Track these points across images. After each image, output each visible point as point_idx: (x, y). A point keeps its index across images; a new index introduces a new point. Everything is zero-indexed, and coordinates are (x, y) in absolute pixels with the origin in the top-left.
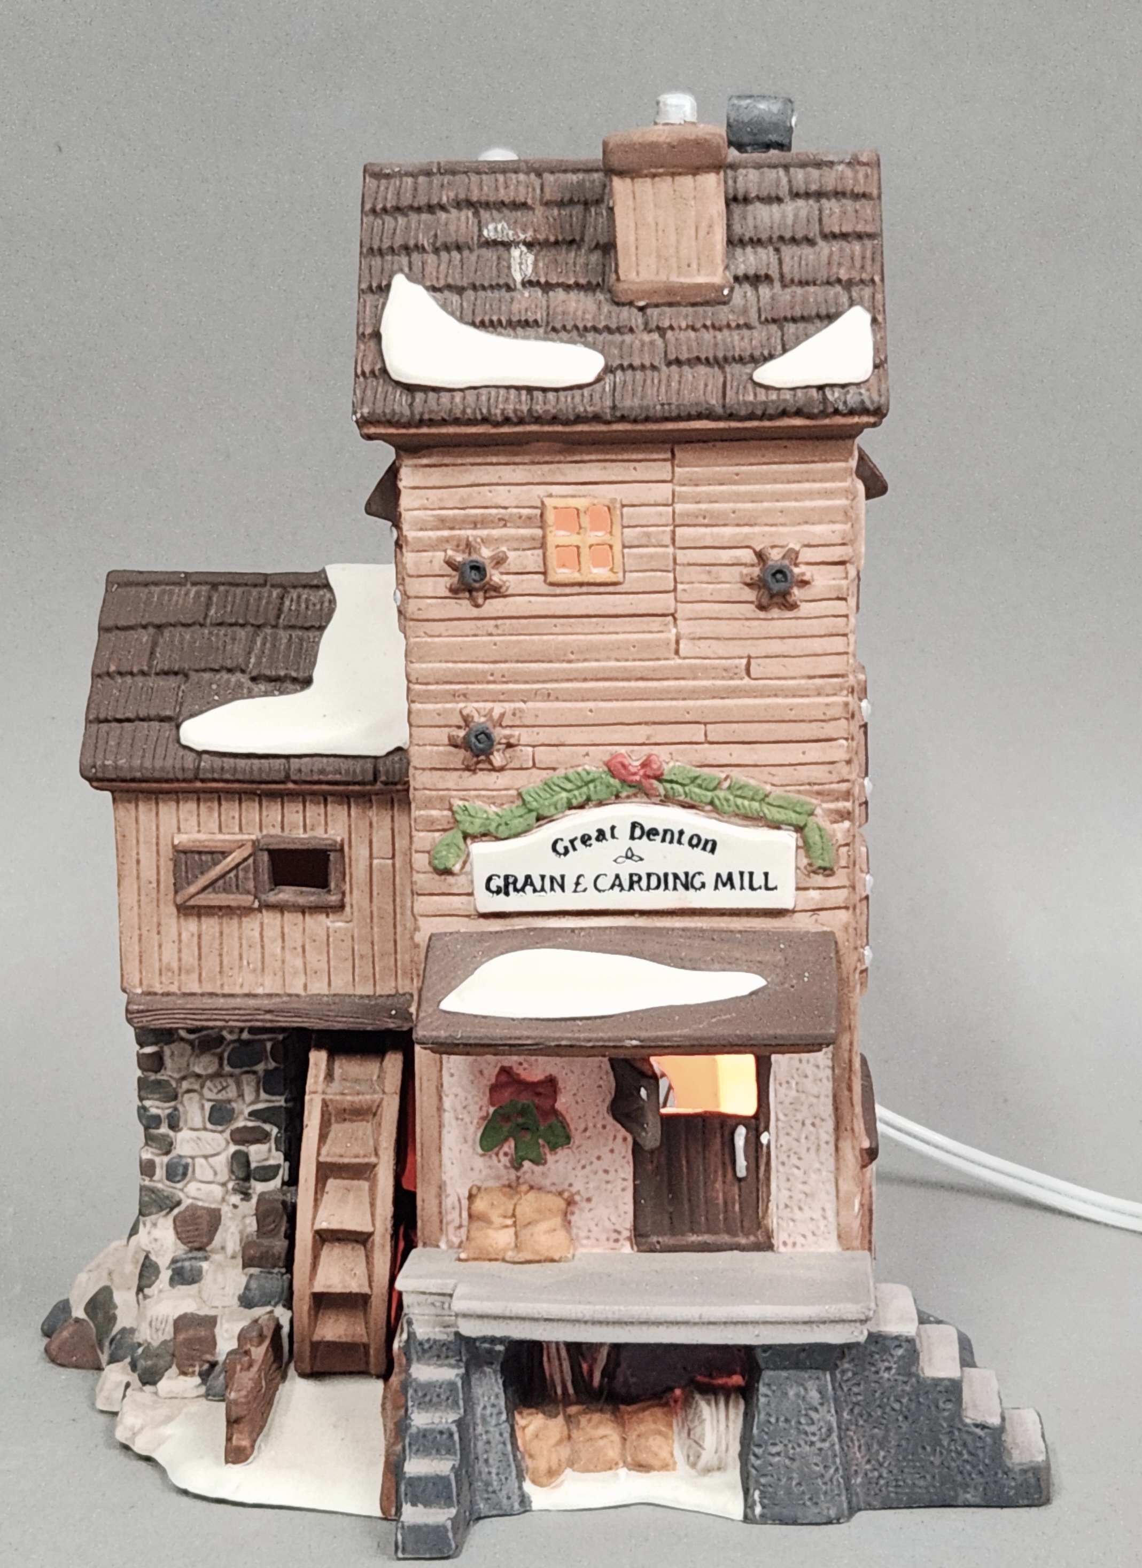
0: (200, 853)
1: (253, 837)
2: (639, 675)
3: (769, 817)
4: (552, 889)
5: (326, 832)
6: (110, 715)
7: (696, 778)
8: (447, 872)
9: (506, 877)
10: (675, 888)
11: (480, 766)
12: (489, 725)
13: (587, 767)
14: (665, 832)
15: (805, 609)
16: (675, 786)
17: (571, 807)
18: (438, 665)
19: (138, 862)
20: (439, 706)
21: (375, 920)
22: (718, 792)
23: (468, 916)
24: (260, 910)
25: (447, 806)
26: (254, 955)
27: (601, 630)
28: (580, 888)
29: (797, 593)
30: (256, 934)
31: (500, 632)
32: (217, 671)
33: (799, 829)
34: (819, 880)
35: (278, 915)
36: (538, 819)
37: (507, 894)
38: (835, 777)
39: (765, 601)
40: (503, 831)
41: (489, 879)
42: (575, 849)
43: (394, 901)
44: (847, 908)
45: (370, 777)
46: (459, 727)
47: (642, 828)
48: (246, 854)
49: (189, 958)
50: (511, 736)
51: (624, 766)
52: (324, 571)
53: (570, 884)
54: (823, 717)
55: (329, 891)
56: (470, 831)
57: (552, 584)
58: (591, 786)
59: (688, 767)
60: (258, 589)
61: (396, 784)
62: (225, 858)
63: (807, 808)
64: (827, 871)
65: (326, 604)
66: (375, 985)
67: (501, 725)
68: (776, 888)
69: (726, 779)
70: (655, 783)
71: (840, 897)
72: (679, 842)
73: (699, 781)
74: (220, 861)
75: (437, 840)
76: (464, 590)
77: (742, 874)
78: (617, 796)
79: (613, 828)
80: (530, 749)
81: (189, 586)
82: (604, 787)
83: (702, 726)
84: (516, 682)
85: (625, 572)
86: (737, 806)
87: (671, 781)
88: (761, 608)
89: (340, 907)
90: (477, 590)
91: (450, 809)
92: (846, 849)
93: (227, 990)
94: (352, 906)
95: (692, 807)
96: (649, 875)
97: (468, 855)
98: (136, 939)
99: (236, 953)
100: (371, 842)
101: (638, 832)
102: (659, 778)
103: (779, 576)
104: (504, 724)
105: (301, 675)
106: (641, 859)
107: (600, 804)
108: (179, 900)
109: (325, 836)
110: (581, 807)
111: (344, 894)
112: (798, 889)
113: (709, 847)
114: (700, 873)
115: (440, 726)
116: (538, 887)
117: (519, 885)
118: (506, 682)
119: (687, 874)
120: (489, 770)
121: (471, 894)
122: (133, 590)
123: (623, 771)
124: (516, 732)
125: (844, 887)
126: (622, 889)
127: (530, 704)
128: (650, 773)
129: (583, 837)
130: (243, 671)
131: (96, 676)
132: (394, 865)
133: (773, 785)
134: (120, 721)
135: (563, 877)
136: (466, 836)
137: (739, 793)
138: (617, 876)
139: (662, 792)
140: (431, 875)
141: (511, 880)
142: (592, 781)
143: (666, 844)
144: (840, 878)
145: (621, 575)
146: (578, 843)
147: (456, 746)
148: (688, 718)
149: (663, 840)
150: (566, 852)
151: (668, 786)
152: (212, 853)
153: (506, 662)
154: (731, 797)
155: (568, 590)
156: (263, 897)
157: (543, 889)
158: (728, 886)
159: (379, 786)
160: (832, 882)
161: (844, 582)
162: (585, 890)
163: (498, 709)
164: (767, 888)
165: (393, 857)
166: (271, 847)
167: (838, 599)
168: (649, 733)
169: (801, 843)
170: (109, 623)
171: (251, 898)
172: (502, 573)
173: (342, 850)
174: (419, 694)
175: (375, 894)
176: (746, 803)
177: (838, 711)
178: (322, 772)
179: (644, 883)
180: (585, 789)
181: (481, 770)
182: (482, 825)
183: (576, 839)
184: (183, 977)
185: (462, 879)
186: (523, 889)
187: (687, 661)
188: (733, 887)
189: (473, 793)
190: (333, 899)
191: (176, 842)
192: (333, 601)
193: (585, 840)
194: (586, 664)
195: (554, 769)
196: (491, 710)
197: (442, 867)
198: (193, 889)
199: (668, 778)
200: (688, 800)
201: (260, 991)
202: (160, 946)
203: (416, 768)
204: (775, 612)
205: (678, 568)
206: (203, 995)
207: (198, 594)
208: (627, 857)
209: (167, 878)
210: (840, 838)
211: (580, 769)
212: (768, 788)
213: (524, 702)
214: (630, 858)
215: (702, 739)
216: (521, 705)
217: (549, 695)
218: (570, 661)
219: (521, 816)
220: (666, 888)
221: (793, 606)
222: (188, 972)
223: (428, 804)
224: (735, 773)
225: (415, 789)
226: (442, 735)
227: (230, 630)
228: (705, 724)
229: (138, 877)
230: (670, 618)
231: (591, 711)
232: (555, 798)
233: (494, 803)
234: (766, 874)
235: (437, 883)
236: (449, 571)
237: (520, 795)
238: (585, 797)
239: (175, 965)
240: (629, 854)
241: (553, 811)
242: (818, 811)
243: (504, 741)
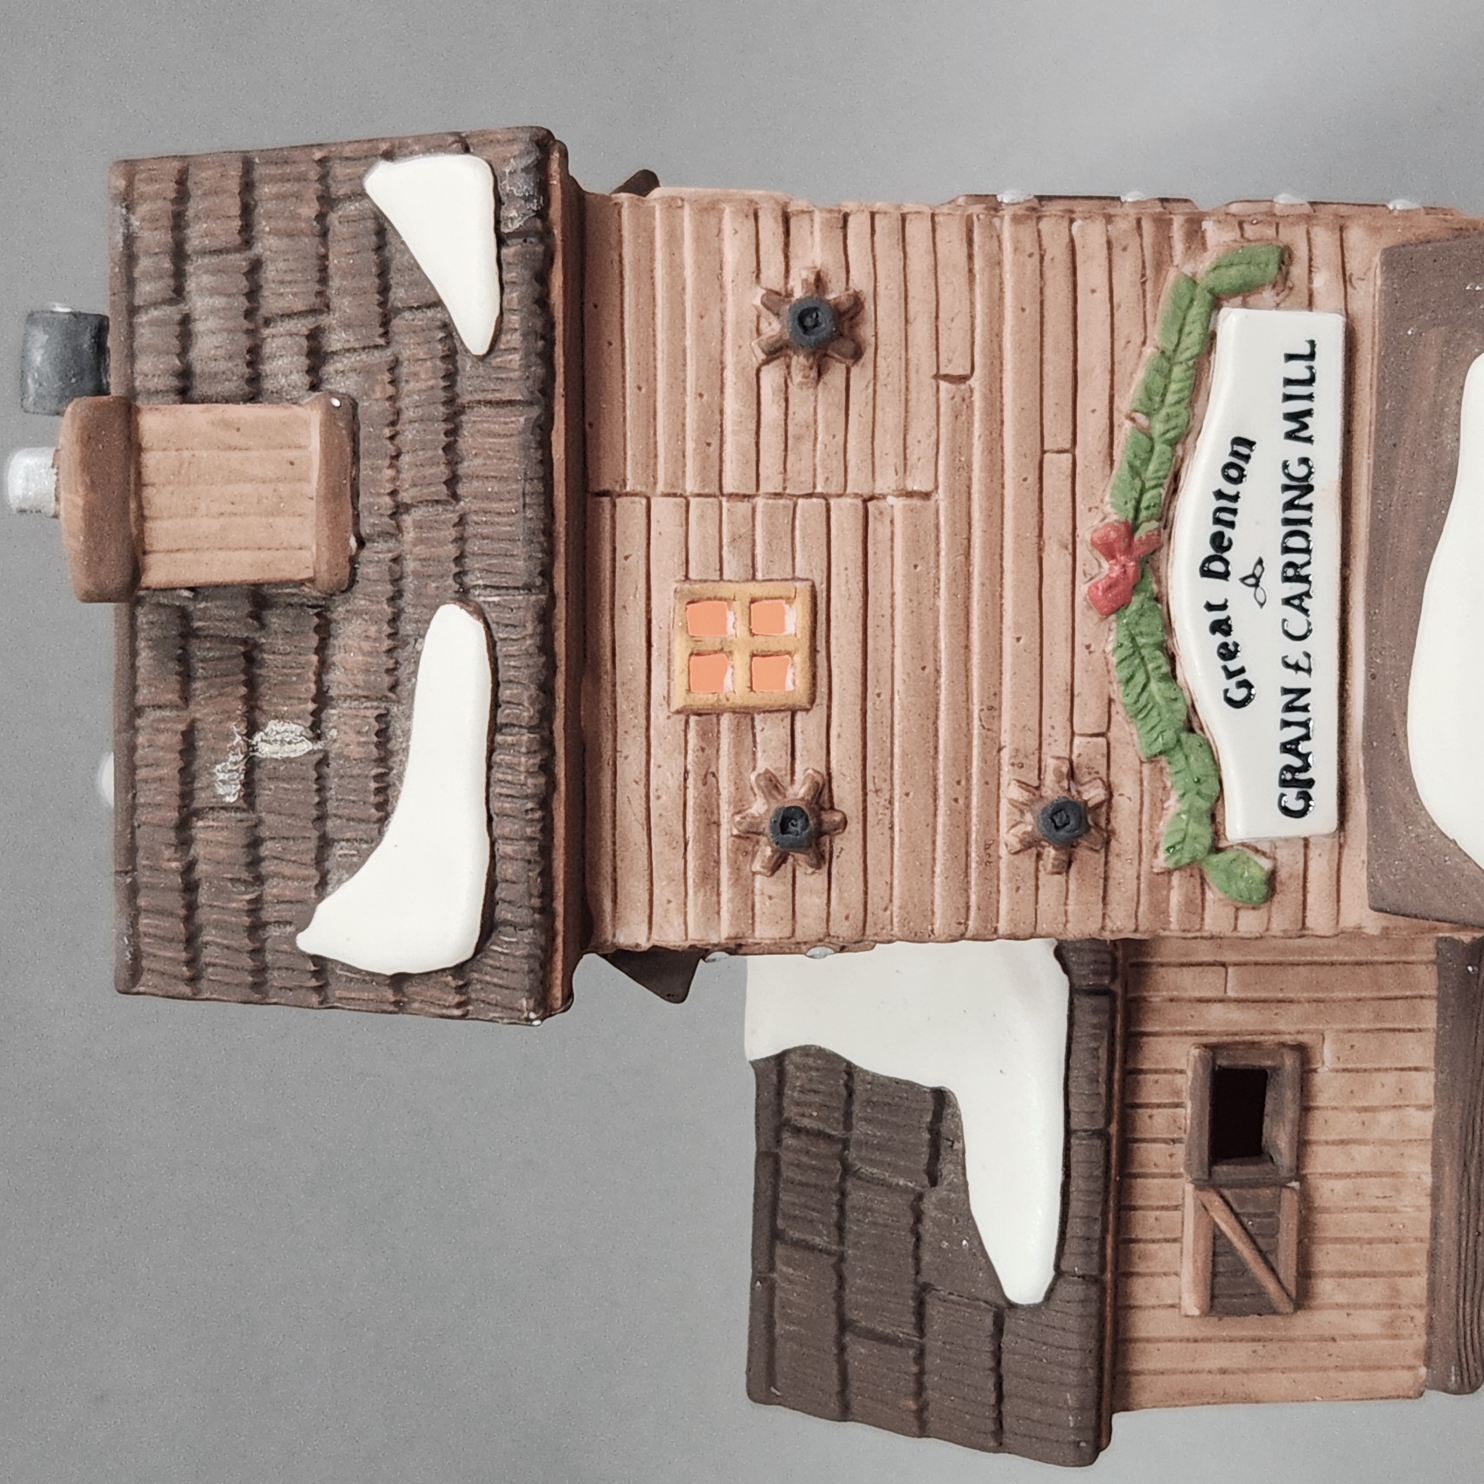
0: (1214, 1274)
1: (1189, 1188)
2: (962, 558)
3: (1195, 350)
4: (1305, 709)
5: (1182, 1072)
6: (990, 1413)
7: (1131, 466)
8: (1272, 878)
9: (1284, 783)
10: (1309, 507)
11: (1103, 824)
12: (1038, 807)
13: (1109, 648)
14: (1217, 521)
15: (860, 281)
16: (1144, 504)
17: (1173, 676)
18: (938, 890)
19: (1223, 1371)
20: (1003, 888)
21: (1321, 995)
22: (1156, 434)
23: (1341, 846)
24: (1302, 1179)
25: (1163, 879)
26: (1373, 1188)
27: (887, 621)
28: (1304, 663)
29: (835, 293)
30: (1339, 1186)
31: (886, 786)
32: (918, 1239)
33: (1216, 303)
34: (1298, 271)
35: (1315, 1148)
36: (1191, 730)
37: (1310, 783)
38: (1133, 243)
39: (848, 347)
40: (1208, 789)
41: (1286, 811)
42: (1242, 671)
43: (1292, 964)
44: (1342, 229)
45: (1104, 1001)
46: (1039, 856)
47: (1210, 559)
48: (1217, 1201)
49: (1375, 1291)
50: (1057, 772)
51: (1110, 587)
52: (754, 1064)
53: (1298, 680)
54: (1037, 257)
55: (1275, 1069)
56: (1207, 841)
57: (812, 701)
58: (1141, 641)
59: (1113, 480)
60: (783, 1168)
61: (1115, 961)
62: (1222, 1234)
63: (1184, 286)
64: (1285, 257)
65: (810, 1061)
66: (1422, 997)
67: (1038, 788)
68: (1312, 343)
69: (1133, 420)
70: (1141, 534)
71: (1324, 238)
72: (1235, 498)
73: (1137, 463)
74: (1230, 1242)
75: (1220, 895)
76: (818, 845)
77: (1288, 398)
78: (1157, 599)
79: (1210, 607)
80: (1077, 740)
81: (775, 1275)
82: (1144, 621)
83: (1047, 456)
84: (968, 759)
85: (794, 579)
86: (1178, 402)
87: (1137, 510)
88: (857, 354)
89: (1303, 1052)
90: (820, 823)
91: (1169, 873)
92: (1246, 226)
93: (1426, 1233)
94: (1299, 1032)
95: (1176, 477)
96: (1286, 550)
97: (1243, 845)
98: (1341, 1376)
99: (1366, 1217)
100: (1200, 1000)
101: (1217, 566)
102: (1132, 528)
103: (809, 322)
104: (1036, 784)
105: (930, 1105)
106: (1260, 562)
107: (1168, 627)
108: (1289, 1309)
109: (1190, 1074)
110: (1172, 659)
111: (1283, 1045)
112: (1310, 305)
113: (1244, 450)
114: (1285, 466)
115: (1037, 888)
116: (1301, 731)
117: (1297, 763)
118: (968, 779)
119: (1286, 488)
120: (1110, 807)
121: (1306, 842)
122: (782, 1365)
123: (1121, 587)
124: (1050, 763)
125: (1308, 233)
126: (1307, 594)
127: (1005, 738)
128: (1123, 545)
129: (1223, 657)
130: (920, 1197)
131: (922, 1430)
132: (1236, 964)
133: (1144, 343)
134: (1000, 1398)
135: (1286, 691)
136: (1216, 849)
137: (1158, 399)
138: (1287, 601)
139: (1154, 524)
140: (1274, 908)
141: (1289, 776)
142: (1133, 640)
143: (1237, 519)
144: (1295, 237)
145: (798, 584)
146: (1233, 665)
147: (1070, 864)
148: (1033, 478)
149: (1231, 525)
150: (1247, 684)
151: (1144, 514)
152: (1215, 1254)
153: (935, 778)
154: (1164, 412)
155: (822, 673)
156: (1284, 1173)
157: (1305, 724)
158: (1307, 420)
159: (1117, 988)
160: (1301, 252)
161: (818, 217)
162: (1308, 655)
163: (1011, 792)
164: (1312, 356)
165: (1223, 965)
166: (1206, 1159)
167: (845, 226)
168: (1055, 547)
169: (1239, 299)
170: (834, 1405)
171: (1286, 1194)
172: (792, 781)
173: (1214, 1049)
174: (985, 920)
175: (1280, 995)
176: (1173, 387)
177: (1027, 233)
178: (1093, 1079)
179: (1299, 559)
180: (1144, 652)
181: (1108, 821)
182: (1199, 823)
183: (1225, 668)
184: (1404, 1301)
185: (1283, 855)
186: (1304, 757)
187: (941, 479)
188: (1309, 413)
189: (1145, 836)
190: (1289, 1062)
191: (1196, 1312)
192: (806, 1051)
193: (1228, 653)
194: (942, 645)
195: (1110, 701)
196: (1013, 803)
197: (1264, 889)
198: (1271, 1286)
199: (1131, 515)
200: (1166, 482)
201: (1428, 1180)
202: (1355, 1337)
203: (1103, 928)
204: (866, 332)
205: (788, 491)
206: (1432, 1270)
207: (788, 1264)
208: (1256, 585)
209: (1252, 1325)
210: (1230, 235)
211: (1114, 660)
212: (1149, 350)
213: (1000, 750)
214: (1258, 579)
215: (1068, 456)
216: (1005, 755)
217: (991, 708)
218: (938, 671)
219: (1187, 757)
220: (1307, 522)
221: (857, 302)
222: (1395, 1291)
223: (1160, 909)
224: (1124, 404)
225: (1136, 930)
226: (1051, 884)
227: (852, 1215)
228: (1043, 452)
229: (1245, 1371)
230: (870, 505)
231: (1018, 639)
232: (1158, 698)
233: (1163, 802)
234: (1290, 357)
235: (1287, 898)
236: (787, 868)
237: (1152, 759)
238: (1158, 653)
239: (1385, 1314)
240: (1252, 581)
241: (1179, 705)
242: (1188, 269)
243: (1065, 784)
